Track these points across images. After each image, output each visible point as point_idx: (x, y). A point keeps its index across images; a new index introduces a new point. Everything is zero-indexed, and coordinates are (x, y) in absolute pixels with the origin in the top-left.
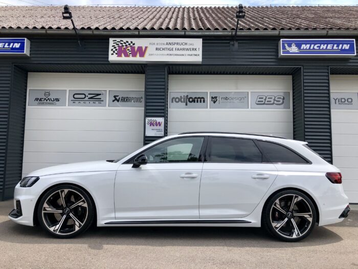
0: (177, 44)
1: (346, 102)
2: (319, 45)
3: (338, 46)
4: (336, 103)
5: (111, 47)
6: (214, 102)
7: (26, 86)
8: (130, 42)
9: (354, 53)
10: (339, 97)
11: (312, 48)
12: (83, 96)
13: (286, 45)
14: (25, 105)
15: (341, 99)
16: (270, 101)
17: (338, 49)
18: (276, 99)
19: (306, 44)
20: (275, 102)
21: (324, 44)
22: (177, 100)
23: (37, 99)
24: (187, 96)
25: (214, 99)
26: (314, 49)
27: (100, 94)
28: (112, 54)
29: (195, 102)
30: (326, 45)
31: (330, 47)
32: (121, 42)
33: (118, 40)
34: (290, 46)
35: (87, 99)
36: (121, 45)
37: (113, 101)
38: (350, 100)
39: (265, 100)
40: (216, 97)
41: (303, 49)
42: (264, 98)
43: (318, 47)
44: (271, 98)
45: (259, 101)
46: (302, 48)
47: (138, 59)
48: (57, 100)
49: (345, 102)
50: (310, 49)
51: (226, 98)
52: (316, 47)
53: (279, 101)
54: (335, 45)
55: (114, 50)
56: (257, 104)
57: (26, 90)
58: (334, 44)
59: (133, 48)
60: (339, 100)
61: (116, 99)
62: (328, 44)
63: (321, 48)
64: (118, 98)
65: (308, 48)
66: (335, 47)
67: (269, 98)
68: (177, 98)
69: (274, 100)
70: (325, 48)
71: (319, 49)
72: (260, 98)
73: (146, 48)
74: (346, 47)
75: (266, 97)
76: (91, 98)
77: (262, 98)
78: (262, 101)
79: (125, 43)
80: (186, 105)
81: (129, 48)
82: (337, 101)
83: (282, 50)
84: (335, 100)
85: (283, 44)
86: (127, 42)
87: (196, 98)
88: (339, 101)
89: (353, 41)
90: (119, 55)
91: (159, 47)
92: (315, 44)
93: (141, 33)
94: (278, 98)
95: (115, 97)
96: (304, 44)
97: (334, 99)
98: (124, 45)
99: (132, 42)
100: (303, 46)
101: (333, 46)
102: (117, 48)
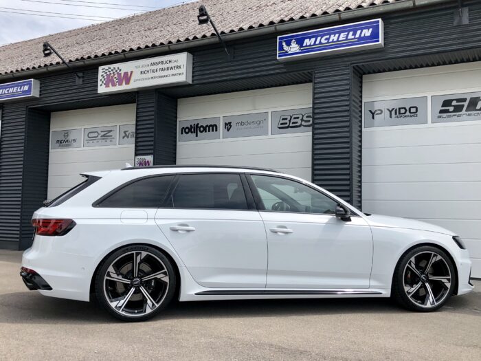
0: (162, 63)
1: (408, 113)
2: (328, 36)
3: (354, 34)
4: (391, 117)
5: (100, 77)
6: (228, 130)
7: (49, 128)
8: (117, 69)
9: (378, 41)
10: (397, 107)
11: (317, 42)
12: (96, 135)
13: (284, 44)
14: (48, 149)
15: (400, 109)
16: (297, 123)
17: (355, 38)
18: (305, 118)
19: (310, 38)
20: (303, 123)
21: (335, 34)
22: (187, 130)
23: (58, 142)
24: (198, 124)
25: (228, 126)
26: (320, 43)
27: (111, 131)
28: (101, 85)
29: (206, 132)
30: (337, 35)
31: (343, 36)
32: (110, 70)
33: (106, 67)
34: (289, 44)
35: (99, 137)
36: (108, 73)
37: (123, 138)
38: (413, 110)
39: (290, 121)
40: (230, 123)
41: (306, 46)
42: (289, 119)
43: (326, 39)
44: (298, 118)
45: (282, 124)
46: (304, 45)
47: (124, 87)
48: (74, 141)
49: (405, 112)
50: (315, 44)
51: (242, 124)
52: (323, 41)
53: (309, 121)
54: (351, 33)
55: (103, 80)
56: (280, 128)
57: (49, 132)
58: (349, 31)
59: (119, 75)
60: (396, 110)
61: (126, 135)
62: (340, 33)
63: (331, 40)
64: (127, 133)
65: (312, 44)
66: (351, 36)
67: (295, 118)
68: (187, 128)
69: (302, 120)
70: (335, 40)
71: (328, 42)
72: (283, 119)
73: (132, 72)
74: (367, 33)
75: (291, 117)
76: (103, 136)
77: (286, 119)
78: (286, 123)
79: (112, 70)
80: (197, 136)
81: (116, 76)
82: (393, 112)
83: (278, 52)
84: (391, 112)
85: (281, 43)
86: (115, 68)
87: (207, 126)
88: (396, 114)
89: (378, 22)
90: (107, 86)
91: (143, 70)
92: (322, 36)
93: (128, 55)
94: (307, 117)
95: (125, 132)
96: (307, 38)
97: (388, 109)
98: (112, 72)
99: (118, 68)
100: (307, 42)
101: (348, 35)
102: (105, 77)
